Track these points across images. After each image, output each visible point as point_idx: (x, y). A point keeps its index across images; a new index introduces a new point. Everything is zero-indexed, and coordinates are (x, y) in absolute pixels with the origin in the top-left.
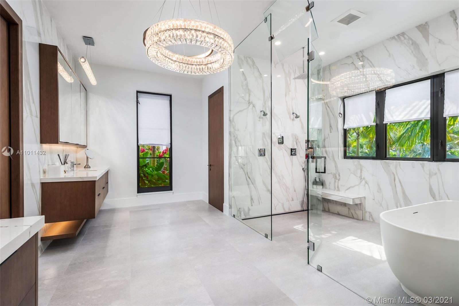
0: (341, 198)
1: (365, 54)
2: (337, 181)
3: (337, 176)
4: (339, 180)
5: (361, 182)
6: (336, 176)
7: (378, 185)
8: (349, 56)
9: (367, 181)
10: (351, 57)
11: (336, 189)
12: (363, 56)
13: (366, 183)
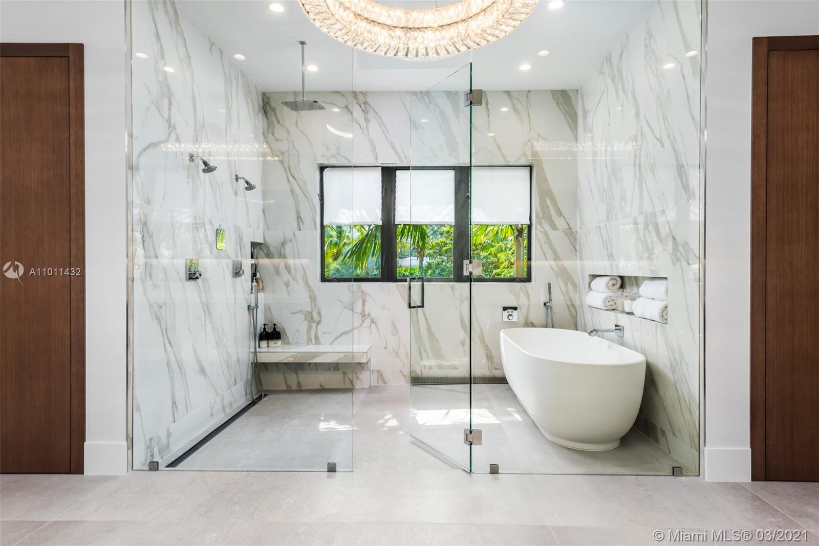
0: (342, 355)
1: (370, 100)
2: (314, 325)
3: (315, 316)
4: (319, 323)
5: (363, 322)
6: (312, 317)
7: (393, 324)
8: (339, 92)
9: (373, 318)
10: (343, 95)
11: (311, 341)
12: (366, 103)
13: (373, 322)
